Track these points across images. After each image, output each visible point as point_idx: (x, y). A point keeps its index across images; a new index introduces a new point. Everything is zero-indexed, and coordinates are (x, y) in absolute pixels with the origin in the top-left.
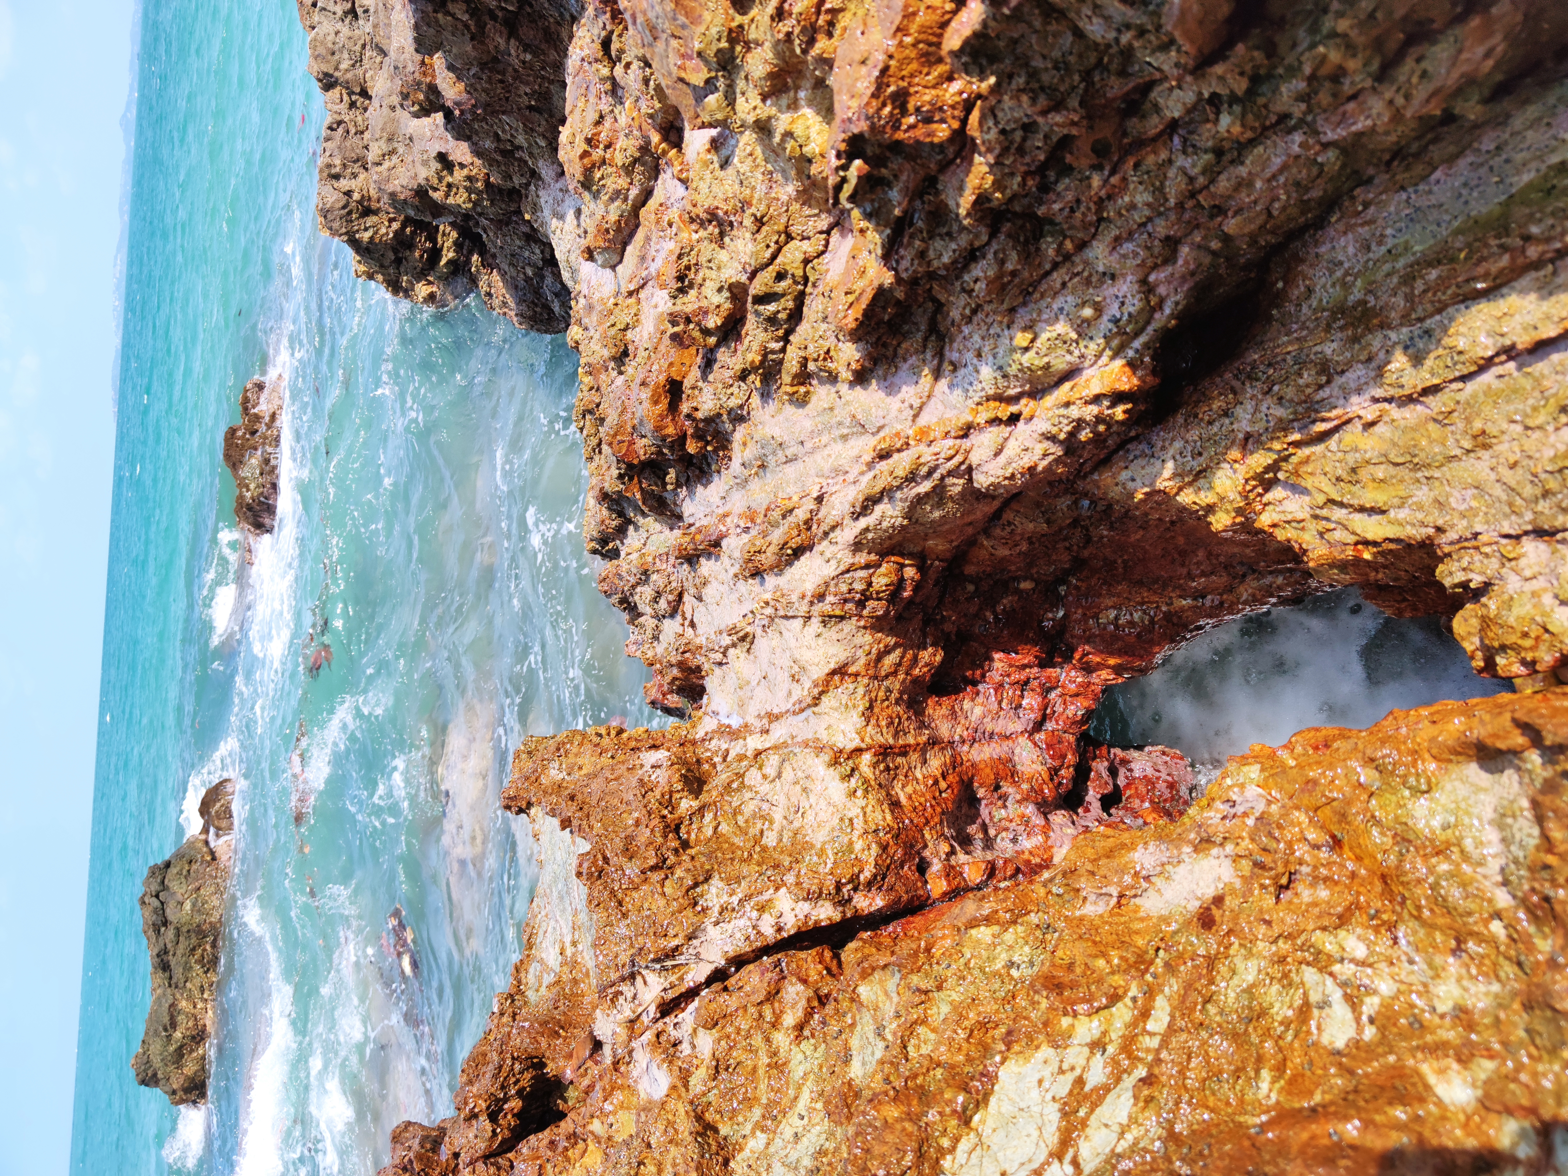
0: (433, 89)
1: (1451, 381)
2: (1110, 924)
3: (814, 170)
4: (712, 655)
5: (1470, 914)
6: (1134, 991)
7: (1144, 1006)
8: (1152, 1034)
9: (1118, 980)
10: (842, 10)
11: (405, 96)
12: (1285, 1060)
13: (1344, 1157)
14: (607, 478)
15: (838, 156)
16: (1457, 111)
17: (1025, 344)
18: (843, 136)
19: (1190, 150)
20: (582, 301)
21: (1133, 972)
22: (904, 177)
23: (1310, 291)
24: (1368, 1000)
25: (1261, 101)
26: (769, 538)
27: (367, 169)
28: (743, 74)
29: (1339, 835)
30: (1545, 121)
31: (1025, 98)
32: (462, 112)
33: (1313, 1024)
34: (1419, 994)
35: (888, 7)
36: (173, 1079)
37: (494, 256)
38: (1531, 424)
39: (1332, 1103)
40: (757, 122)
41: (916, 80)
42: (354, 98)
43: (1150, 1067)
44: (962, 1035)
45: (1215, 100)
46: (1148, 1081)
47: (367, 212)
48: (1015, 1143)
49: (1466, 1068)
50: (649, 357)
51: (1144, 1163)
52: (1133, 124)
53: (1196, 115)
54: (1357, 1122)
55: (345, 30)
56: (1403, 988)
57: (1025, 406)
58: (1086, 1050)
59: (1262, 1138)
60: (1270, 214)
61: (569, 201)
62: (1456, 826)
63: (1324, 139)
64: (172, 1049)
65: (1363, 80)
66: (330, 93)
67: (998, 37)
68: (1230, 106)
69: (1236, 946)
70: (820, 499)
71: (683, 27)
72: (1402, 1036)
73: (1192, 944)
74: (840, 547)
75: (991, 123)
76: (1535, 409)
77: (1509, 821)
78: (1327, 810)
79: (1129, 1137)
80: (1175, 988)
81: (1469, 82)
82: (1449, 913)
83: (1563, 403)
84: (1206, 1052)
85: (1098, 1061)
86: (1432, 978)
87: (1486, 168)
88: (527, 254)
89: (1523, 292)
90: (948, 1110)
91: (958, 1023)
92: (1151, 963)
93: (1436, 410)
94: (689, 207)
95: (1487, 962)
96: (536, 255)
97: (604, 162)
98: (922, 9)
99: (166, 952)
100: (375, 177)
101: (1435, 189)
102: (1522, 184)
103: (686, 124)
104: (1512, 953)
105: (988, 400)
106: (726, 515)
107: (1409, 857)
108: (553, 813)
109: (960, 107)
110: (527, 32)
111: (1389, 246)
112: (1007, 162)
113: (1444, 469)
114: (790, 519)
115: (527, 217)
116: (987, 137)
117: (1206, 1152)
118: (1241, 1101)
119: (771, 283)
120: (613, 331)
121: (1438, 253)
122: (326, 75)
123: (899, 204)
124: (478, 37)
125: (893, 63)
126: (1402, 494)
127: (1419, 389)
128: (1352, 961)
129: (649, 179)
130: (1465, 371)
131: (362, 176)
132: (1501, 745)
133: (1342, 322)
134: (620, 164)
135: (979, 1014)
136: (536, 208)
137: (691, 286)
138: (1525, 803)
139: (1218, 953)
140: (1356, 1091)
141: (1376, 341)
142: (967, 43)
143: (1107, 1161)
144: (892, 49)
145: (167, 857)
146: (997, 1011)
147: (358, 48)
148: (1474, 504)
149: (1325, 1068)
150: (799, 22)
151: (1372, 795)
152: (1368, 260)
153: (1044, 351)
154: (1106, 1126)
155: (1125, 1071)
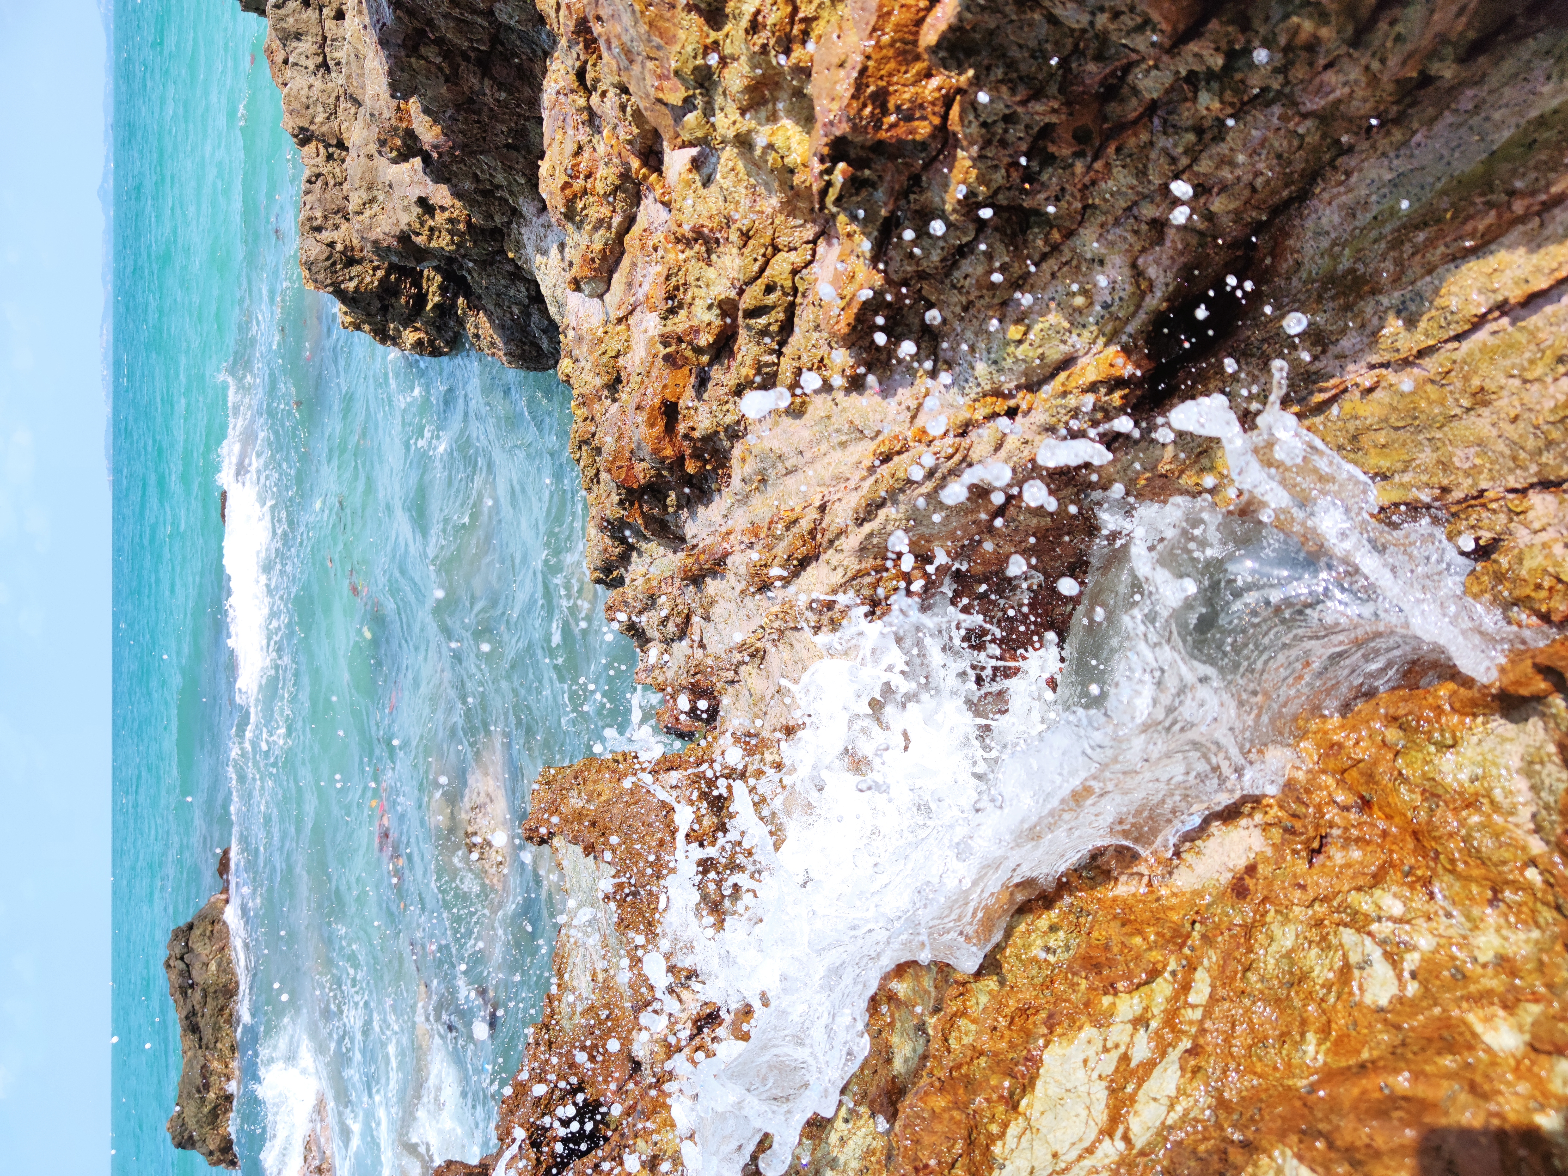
0: (410, 135)
1: (1446, 341)
2: (1144, 902)
3: (797, 180)
4: (724, 674)
5: (1504, 863)
6: (1172, 965)
7: (1184, 979)
8: (1193, 1007)
9: (1156, 955)
10: (815, 18)
11: (383, 143)
12: (1329, 1022)
13: (1397, 1109)
14: (608, 506)
15: (822, 160)
16: (1433, 73)
17: (1018, 337)
18: (825, 140)
19: (1171, 130)
20: (571, 333)
21: (1171, 947)
22: (888, 178)
23: (1298, 264)
24: (1408, 957)
25: (1238, 76)
26: (774, 551)
27: (348, 220)
28: (720, 90)
29: (1368, 797)
30: (1522, 76)
31: (1004, 89)
32: (440, 155)
33: (1355, 984)
34: (1460, 946)
35: (863, 9)
36: (209, 1141)
37: (479, 298)
38: (1529, 376)
39: (1380, 1058)
40: (737, 136)
41: (895, 79)
42: (331, 150)
43: (1195, 1038)
44: (1003, 1022)
45: (1192, 78)
46: (1194, 1051)
47: (351, 262)
48: (1064, 1124)
49: (1512, 1015)
50: (643, 381)
51: (1196, 1132)
52: (1113, 109)
53: (1174, 96)
54: (1407, 1074)
55: (318, 84)
56: (1443, 941)
57: (1023, 400)
58: (1129, 1027)
59: (1313, 1097)
60: (1254, 190)
61: (552, 236)
62: (1484, 777)
63: (1303, 110)
64: (206, 1110)
65: (1338, 47)
66: (306, 148)
67: (973, 29)
68: (1208, 83)
69: (1272, 913)
70: (822, 508)
71: (658, 48)
72: (1445, 988)
73: (1227, 915)
74: (846, 554)
75: (971, 117)
76: (1532, 362)
77: (1538, 767)
78: (1354, 773)
79: (1179, 1109)
80: (1214, 959)
81: (1443, 39)
82: (1483, 863)
83: (1560, 353)
84: (1250, 1019)
85: (1142, 1035)
86: (1471, 930)
87: (1465, 128)
88: (512, 292)
89: (1511, 247)
90: (995, 1096)
91: (998, 1011)
92: (1188, 936)
93: (1433, 371)
94: (674, 228)
95: (1525, 909)
96: (521, 292)
97: (585, 192)
98: (897, 8)
99: (194, 1013)
100: (357, 226)
101: (1417, 152)
102: (1503, 140)
103: (665, 144)
104: (1550, 898)
105: (985, 396)
106: (728, 533)
107: (1439, 812)
108: (575, 841)
109: (940, 103)
110: (500, 71)
111: (1374, 213)
112: (989, 155)
113: (1446, 429)
114: (794, 530)
115: (511, 255)
116: (968, 131)
117: (1257, 1117)
118: (1289, 1065)
119: (760, 296)
120: (604, 359)
121: (1425, 215)
122: (302, 129)
123: (886, 204)
124: (452, 79)
125: (871, 63)
126: (1407, 458)
127: (1414, 352)
128: (1390, 918)
129: (631, 206)
130: (1460, 330)
131: (344, 226)
132: (1524, 692)
133: (1333, 292)
134: (601, 193)
135: (1019, 1001)
136: (519, 245)
137: (681, 306)
138: (1552, 748)
139: (1255, 921)
140: (1404, 1044)
141: (1368, 307)
142: (943, 38)
143: (1159, 1134)
144: (869, 50)
145: (189, 920)
146: (1037, 997)
147: (332, 100)
148: (1478, 461)
149: (1370, 1026)
150: (773, 33)
151: (1397, 754)
152: (1355, 228)
153: (1037, 342)
154: (1155, 1099)
155: (1170, 1045)
